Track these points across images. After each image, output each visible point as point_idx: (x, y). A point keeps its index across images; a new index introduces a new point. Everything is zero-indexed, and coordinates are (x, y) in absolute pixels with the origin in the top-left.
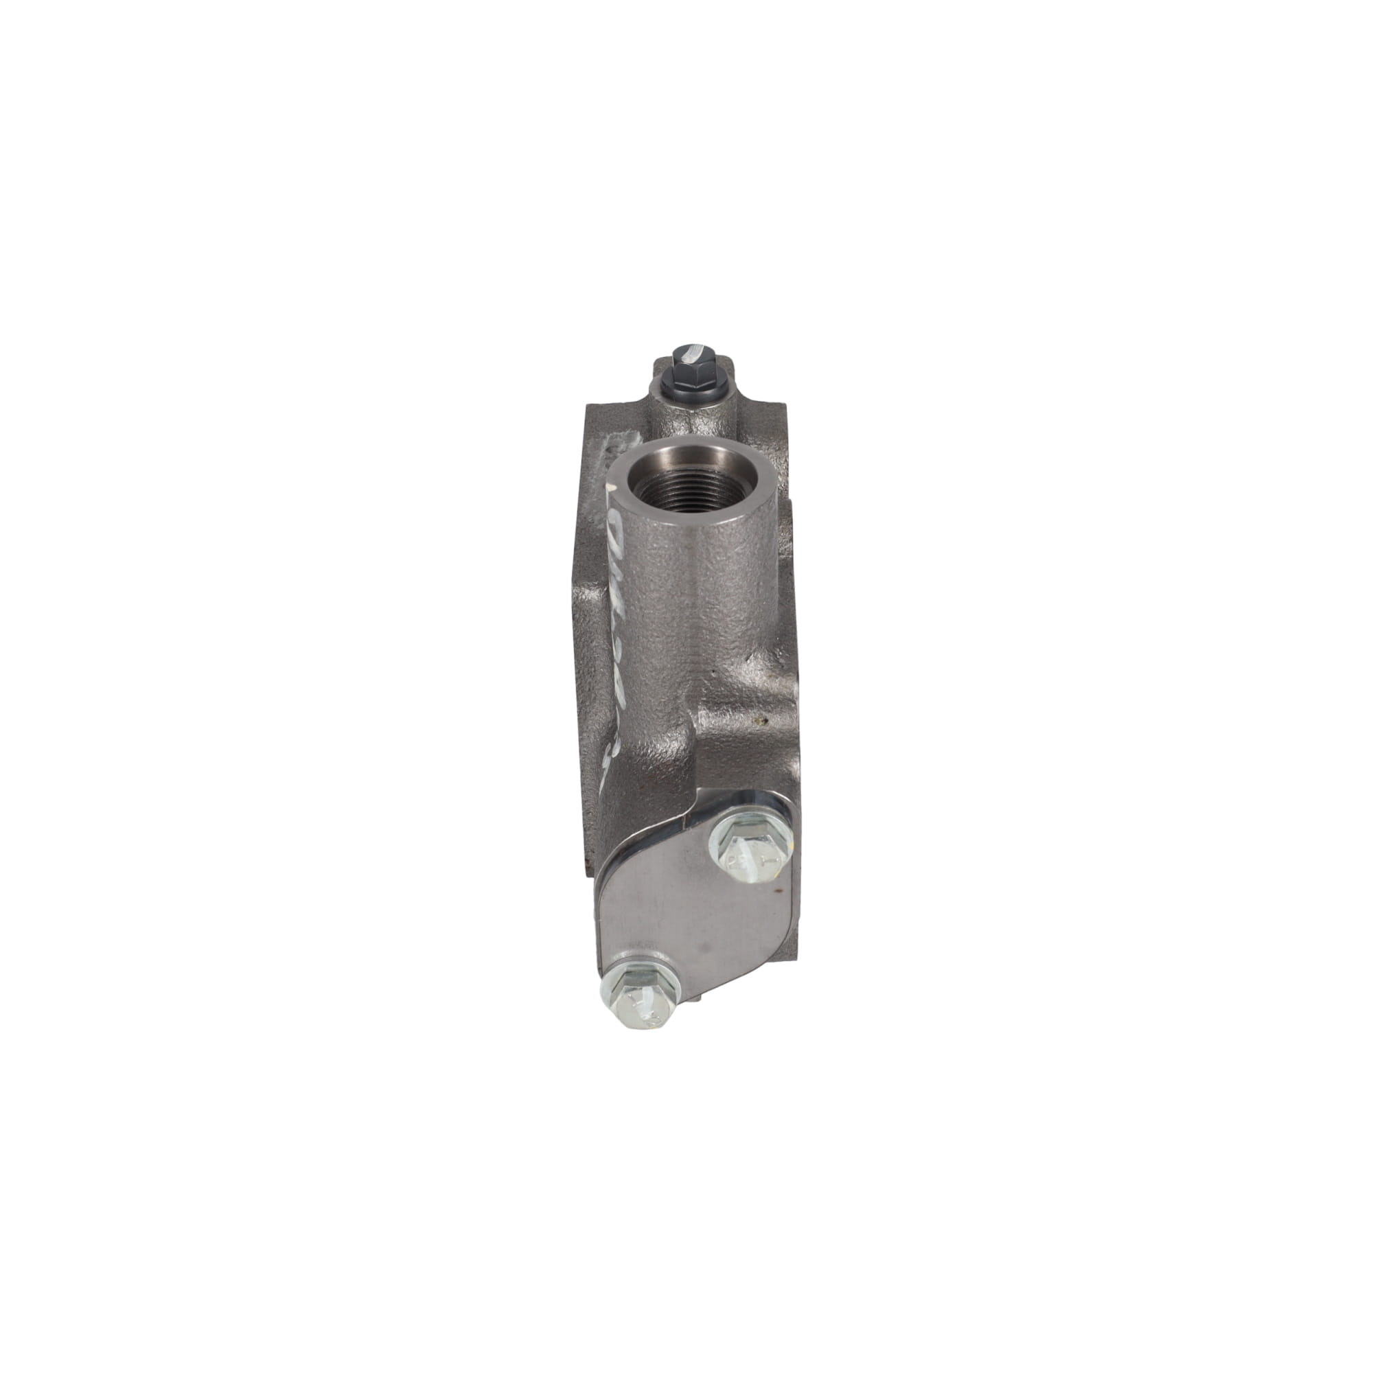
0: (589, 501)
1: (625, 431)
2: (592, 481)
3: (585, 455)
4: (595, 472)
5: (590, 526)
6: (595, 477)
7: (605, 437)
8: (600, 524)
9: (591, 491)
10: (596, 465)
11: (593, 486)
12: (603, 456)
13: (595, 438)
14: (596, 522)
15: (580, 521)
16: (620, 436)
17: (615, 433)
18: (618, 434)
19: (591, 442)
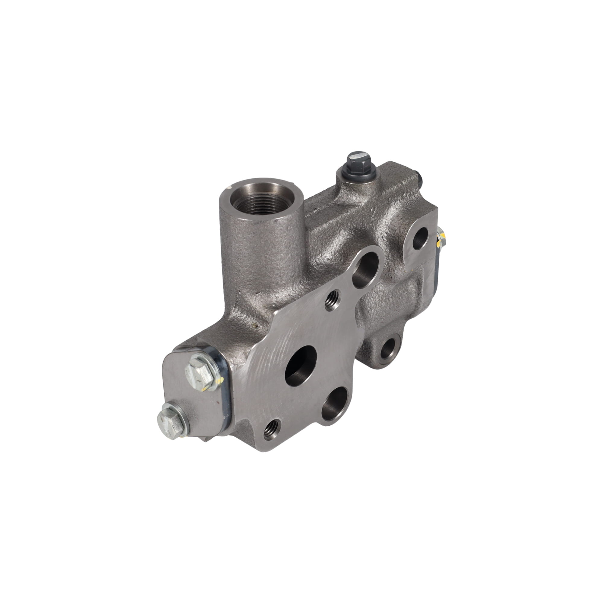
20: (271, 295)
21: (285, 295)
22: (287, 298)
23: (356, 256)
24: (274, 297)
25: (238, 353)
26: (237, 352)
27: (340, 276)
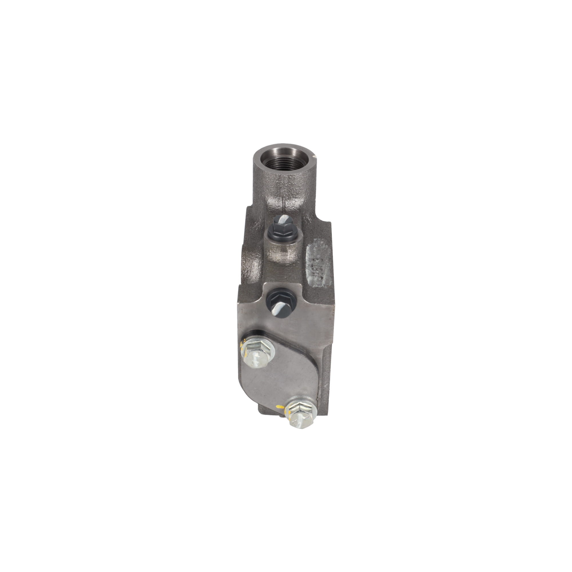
0: (328, 254)
1: (315, 287)
2: (328, 263)
3: (332, 277)
4: (327, 267)
5: (326, 243)
6: (327, 265)
7: (324, 285)
8: (322, 244)
9: (328, 259)
10: (327, 271)
11: (327, 261)
12: (324, 275)
13: (328, 286)
14: (324, 244)
15: (331, 245)
16: (317, 285)
17: (320, 287)
18: (318, 286)
19: (330, 284)
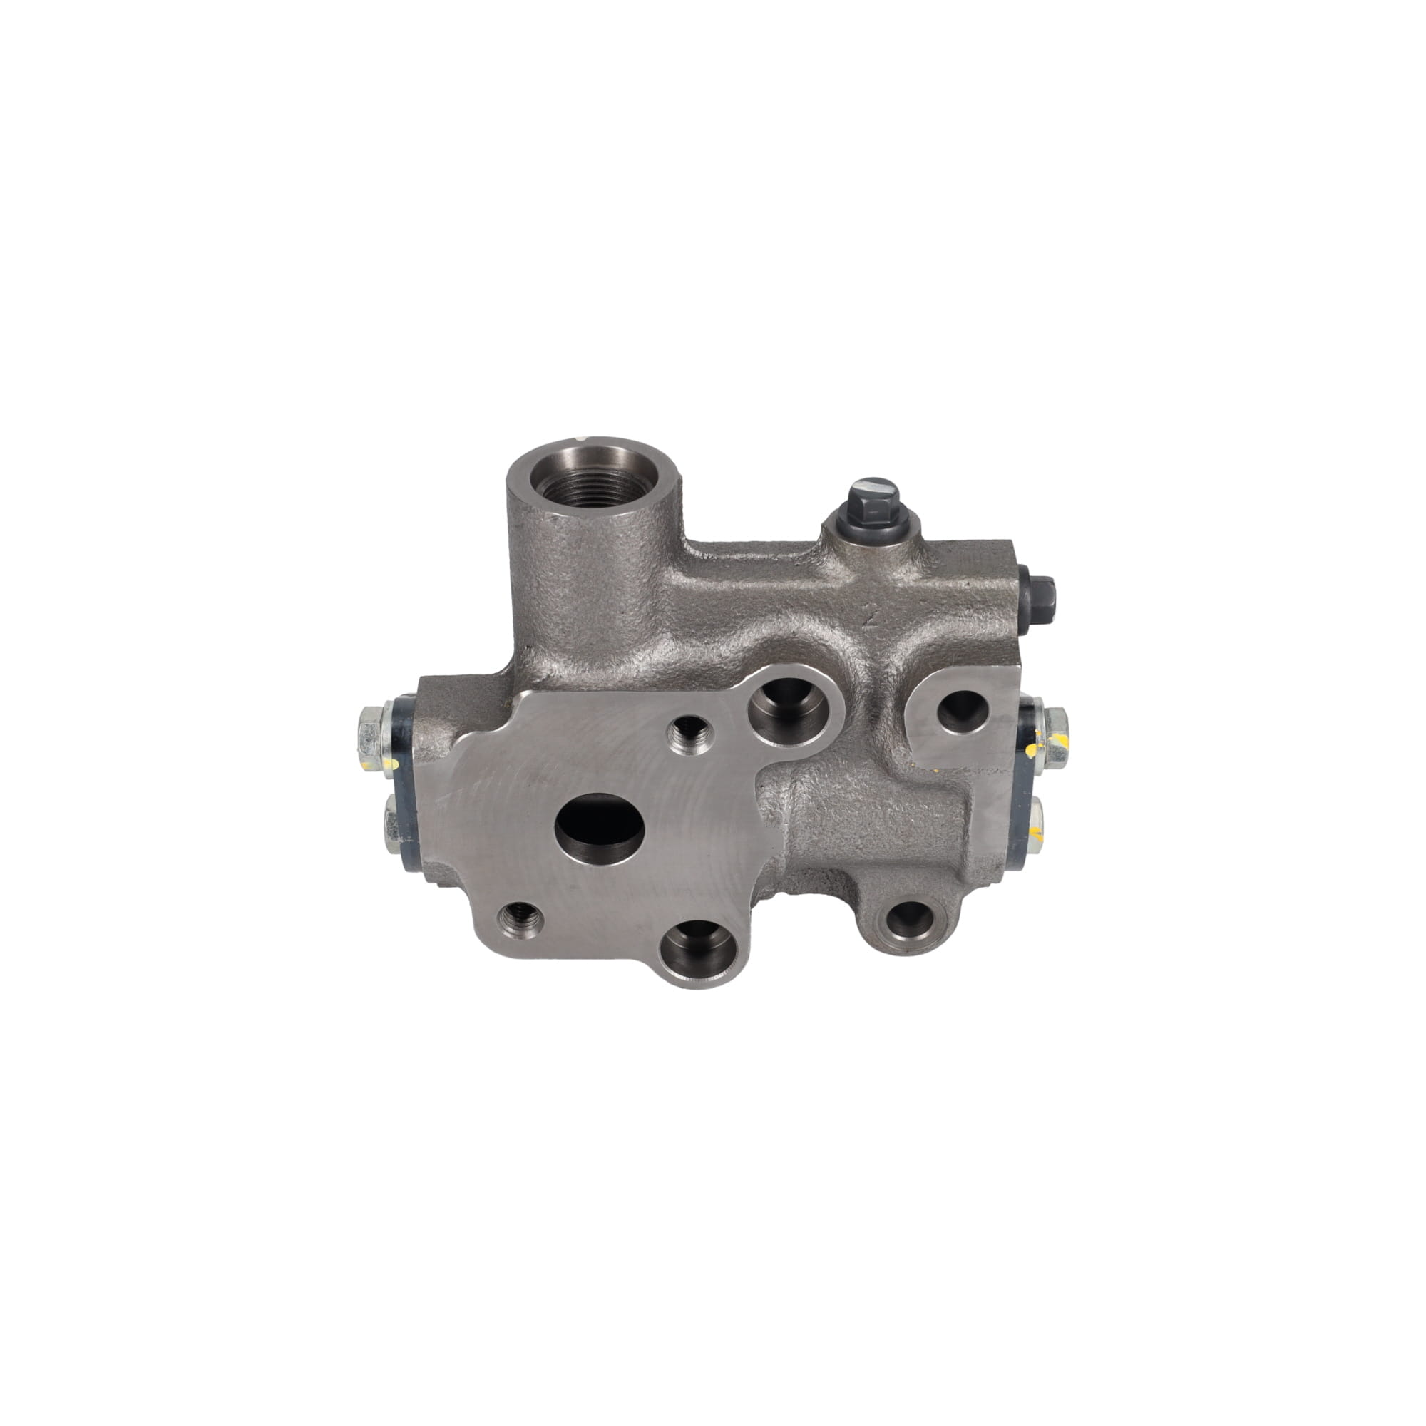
20: (546, 661)
21: (570, 672)
22: (570, 680)
23: (758, 671)
24: (548, 666)
25: (441, 732)
26: (440, 729)
27: (707, 692)
